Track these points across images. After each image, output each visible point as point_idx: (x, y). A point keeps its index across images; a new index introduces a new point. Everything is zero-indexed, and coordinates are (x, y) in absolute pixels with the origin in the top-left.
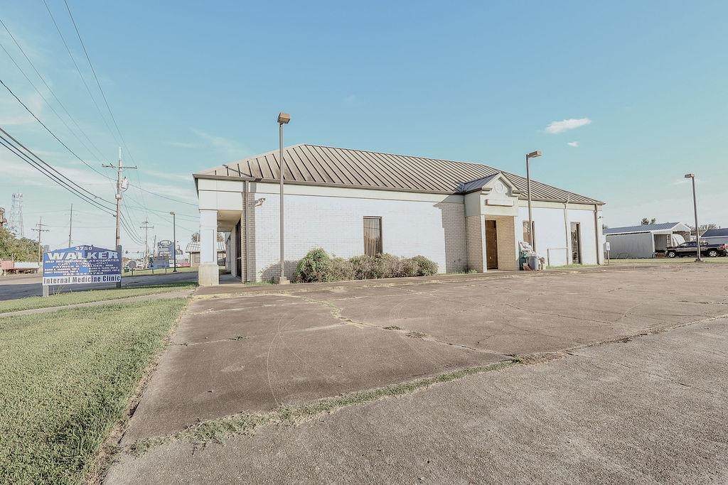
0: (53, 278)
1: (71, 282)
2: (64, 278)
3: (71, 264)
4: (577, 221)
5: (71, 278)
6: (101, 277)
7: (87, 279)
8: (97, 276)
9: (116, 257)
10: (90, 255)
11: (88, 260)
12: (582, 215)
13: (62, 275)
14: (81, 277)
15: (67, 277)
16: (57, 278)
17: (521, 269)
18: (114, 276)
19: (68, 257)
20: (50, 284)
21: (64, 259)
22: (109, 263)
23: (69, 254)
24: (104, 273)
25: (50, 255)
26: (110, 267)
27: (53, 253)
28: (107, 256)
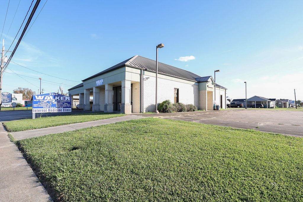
0: (38, 109)
1: (47, 112)
2: (44, 109)
3: (48, 102)
4: (222, 94)
5: (47, 109)
6: (62, 109)
7: (55, 110)
8: (60, 109)
9: (69, 99)
10: (56, 98)
11: (56, 100)
12: (222, 92)
13: (42, 107)
14: (52, 109)
15: (45, 109)
16: (40, 109)
17: (214, 109)
18: (68, 109)
19: (46, 98)
20: (37, 112)
21: (44, 99)
22: (66, 102)
23: (46, 97)
24: (64, 107)
25: (36, 97)
26: (66, 104)
27: (38, 96)
28: (65, 99)
